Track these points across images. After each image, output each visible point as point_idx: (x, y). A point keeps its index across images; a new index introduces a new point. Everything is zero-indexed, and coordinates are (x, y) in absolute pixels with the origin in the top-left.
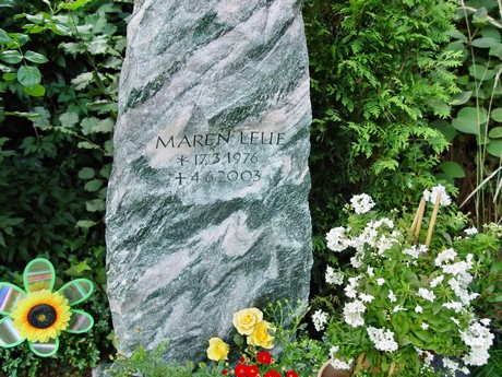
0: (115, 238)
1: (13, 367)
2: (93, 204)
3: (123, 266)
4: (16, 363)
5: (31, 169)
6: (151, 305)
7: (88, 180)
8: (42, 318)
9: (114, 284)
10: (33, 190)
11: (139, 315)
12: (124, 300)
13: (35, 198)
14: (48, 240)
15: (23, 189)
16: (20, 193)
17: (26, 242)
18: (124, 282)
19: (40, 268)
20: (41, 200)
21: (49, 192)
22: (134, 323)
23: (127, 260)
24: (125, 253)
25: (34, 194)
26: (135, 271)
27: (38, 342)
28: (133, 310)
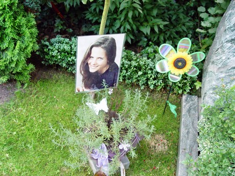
0: (228, 36)
1: (152, 84)
2: (204, 23)
3: (227, 50)
4: (154, 82)
5: (171, 3)
6: (231, 72)
7: (202, 12)
8: (180, 64)
9: (218, 58)
10: (170, 12)
11: (223, 75)
12: (220, 66)
13: (171, 16)
14: (172, 36)
15: (166, 11)
16: (165, 12)
17: (163, 34)
18: (224, 58)
19: (185, 43)
20: (174, 18)
21: (178, 15)
22: (220, 78)
23: (229, 48)
24: (229, 44)
25: (170, 14)
26: (231, 54)
27: (174, 74)
28: (222, 72)
